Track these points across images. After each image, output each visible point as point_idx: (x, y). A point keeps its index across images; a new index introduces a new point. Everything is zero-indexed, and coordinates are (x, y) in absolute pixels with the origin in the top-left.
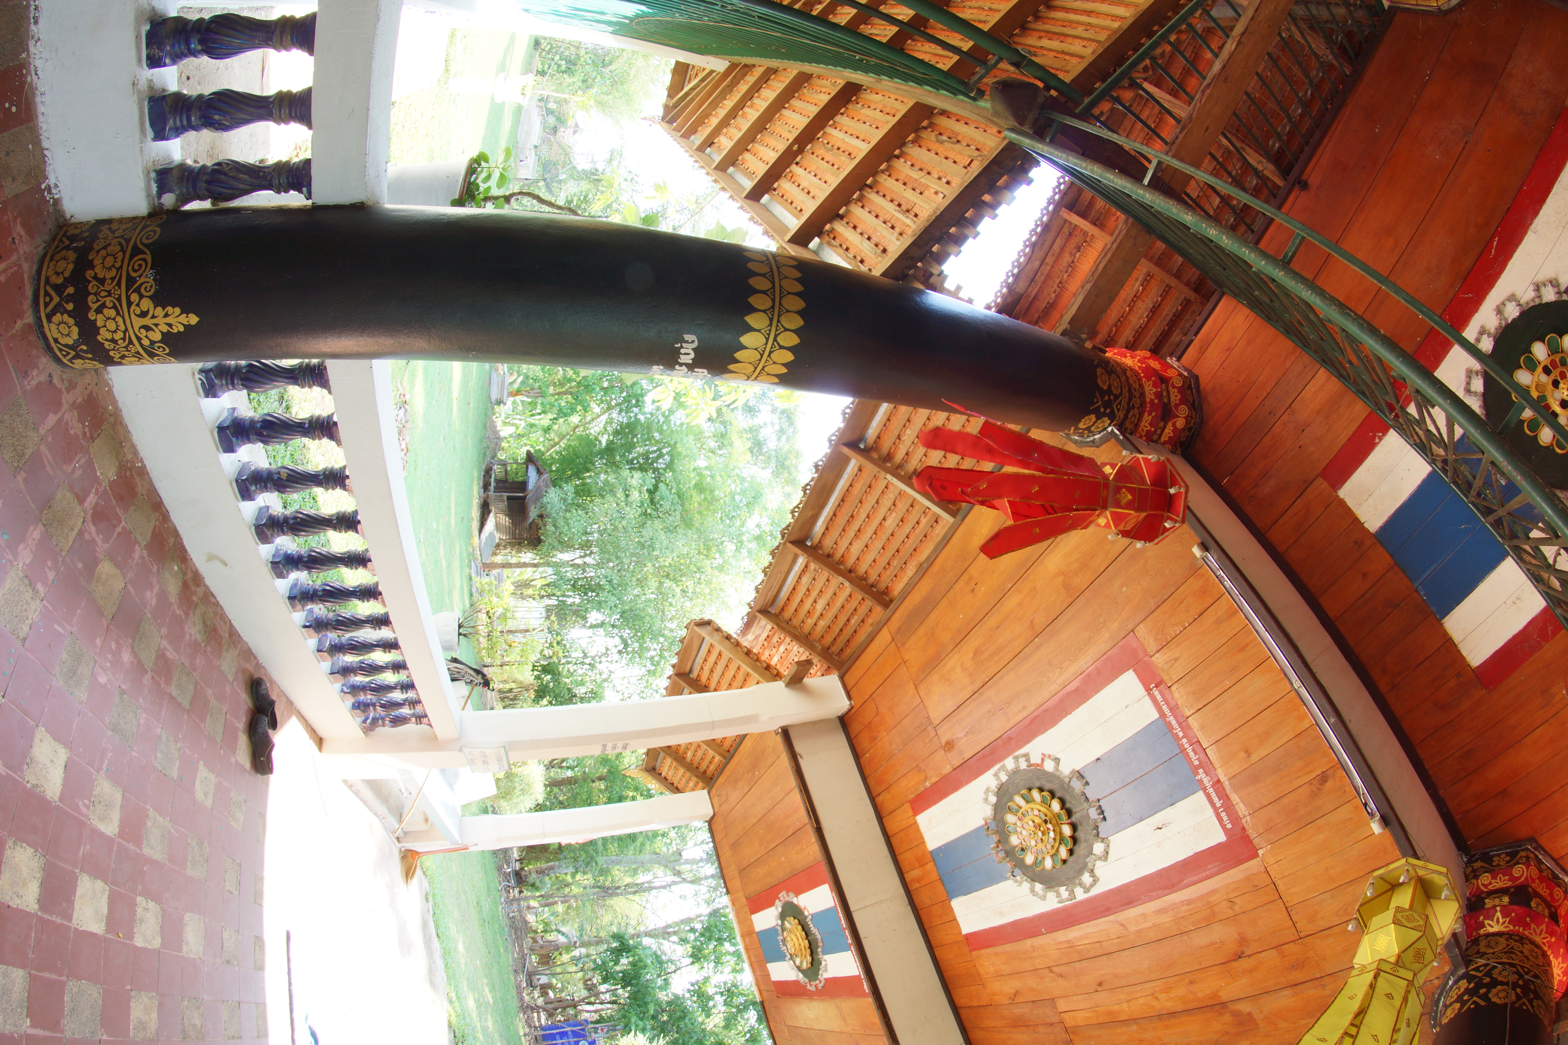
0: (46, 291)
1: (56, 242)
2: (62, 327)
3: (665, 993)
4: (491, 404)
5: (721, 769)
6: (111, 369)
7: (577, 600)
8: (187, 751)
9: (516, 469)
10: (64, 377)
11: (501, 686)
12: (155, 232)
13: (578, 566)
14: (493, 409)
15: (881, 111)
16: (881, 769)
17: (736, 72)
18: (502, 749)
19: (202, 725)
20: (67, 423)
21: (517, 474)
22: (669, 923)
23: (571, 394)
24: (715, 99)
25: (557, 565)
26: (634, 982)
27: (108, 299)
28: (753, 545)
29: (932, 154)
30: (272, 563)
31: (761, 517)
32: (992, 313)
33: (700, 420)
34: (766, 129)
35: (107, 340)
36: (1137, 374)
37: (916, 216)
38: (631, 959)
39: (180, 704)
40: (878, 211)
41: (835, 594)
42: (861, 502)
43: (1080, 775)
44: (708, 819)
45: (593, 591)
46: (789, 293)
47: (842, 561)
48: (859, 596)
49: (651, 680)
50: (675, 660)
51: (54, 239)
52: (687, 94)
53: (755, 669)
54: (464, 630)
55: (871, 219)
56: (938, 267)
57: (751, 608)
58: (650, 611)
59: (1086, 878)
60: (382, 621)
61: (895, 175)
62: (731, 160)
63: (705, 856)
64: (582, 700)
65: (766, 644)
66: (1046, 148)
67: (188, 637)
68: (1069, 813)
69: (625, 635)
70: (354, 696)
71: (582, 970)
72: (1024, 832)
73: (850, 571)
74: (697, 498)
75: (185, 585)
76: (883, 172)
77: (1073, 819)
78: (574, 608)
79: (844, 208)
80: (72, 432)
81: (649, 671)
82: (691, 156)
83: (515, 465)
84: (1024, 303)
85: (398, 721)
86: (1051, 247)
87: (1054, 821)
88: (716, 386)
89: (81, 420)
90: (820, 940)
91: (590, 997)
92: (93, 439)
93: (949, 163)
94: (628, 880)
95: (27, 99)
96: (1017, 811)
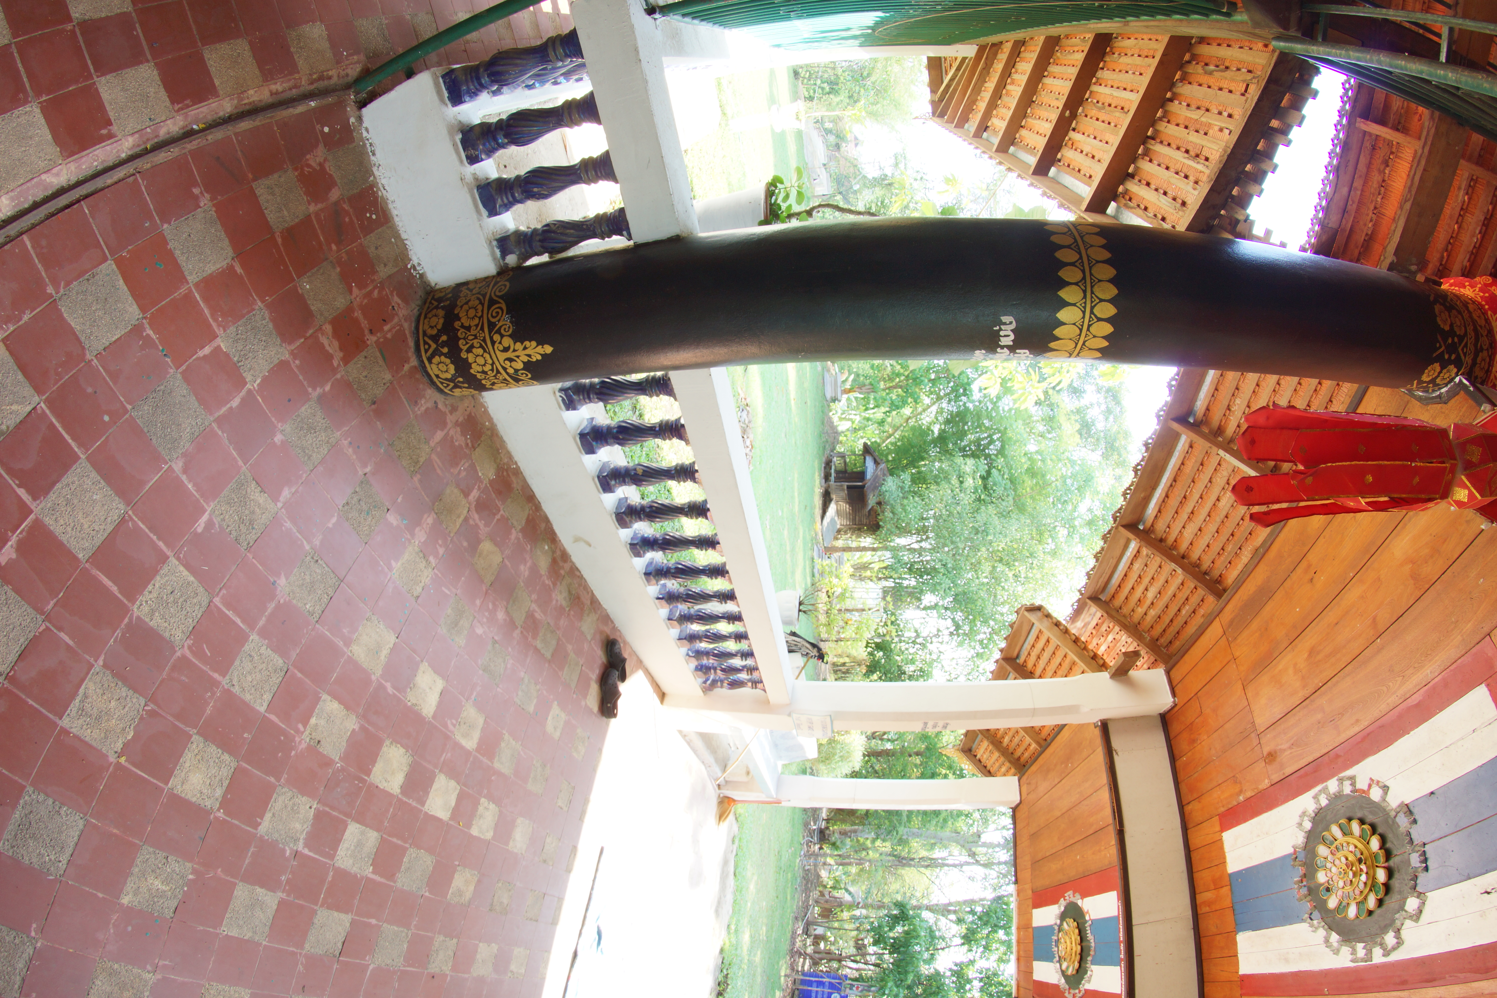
0: (424, 341)
1: (427, 305)
2: (440, 366)
3: (927, 967)
4: (827, 402)
5: (1035, 757)
6: (484, 394)
7: (913, 583)
8: (545, 692)
9: (855, 460)
10: (447, 403)
11: (835, 660)
12: (505, 286)
13: (915, 550)
14: (829, 406)
15: (1139, 56)
16: (1195, 775)
17: (986, 53)
18: (829, 718)
19: (560, 674)
20: (452, 437)
21: (855, 464)
22: (952, 900)
23: (901, 387)
24: (976, 84)
25: (895, 550)
26: (902, 949)
27: (475, 341)
28: (1085, 530)
29: (1204, 89)
30: (631, 544)
31: (1093, 501)
32: (1308, 255)
33: (1028, 405)
34: (1034, 102)
35: (478, 372)
36: (1480, 307)
37: (1207, 159)
38: (906, 928)
39: (543, 655)
40: (1167, 162)
41: (1167, 582)
42: (1193, 482)
43: (1408, 809)
44: (1013, 806)
45: (928, 575)
46: (1098, 262)
47: (1175, 546)
48: (1191, 584)
49: (978, 662)
50: (1003, 645)
51: (425, 303)
52: (948, 86)
53: (1082, 658)
54: (804, 607)
55: (1161, 172)
56: (1243, 212)
57: (1081, 594)
58: (982, 594)
59: (1390, 939)
60: (728, 596)
61: (1174, 120)
62: (1009, 140)
63: (1002, 841)
64: (910, 678)
65: (1094, 632)
66: (1321, 49)
67: (554, 602)
68: (1388, 855)
69: (957, 618)
70: (697, 660)
71: (858, 929)
72: (1334, 869)
73: (1183, 557)
74: (1029, 482)
75: (554, 561)
76: (1160, 119)
77: (1391, 863)
78: (909, 590)
79: (1132, 166)
80: (457, 444)
81: (977, 654)
82: (970, 144)
83: (853, 457)
84: (1341, 239)
85: (735, 684)
86: (1356, 168)
87: (1369, 862)
88: (1040, 368)
89: (464, 434)
90: (1092, 949)
91: (856, 955)
92: (474, 448)
93: (1225, 93)
94: (923, 853)
95: (382, 208)
96: (1332, 843)
